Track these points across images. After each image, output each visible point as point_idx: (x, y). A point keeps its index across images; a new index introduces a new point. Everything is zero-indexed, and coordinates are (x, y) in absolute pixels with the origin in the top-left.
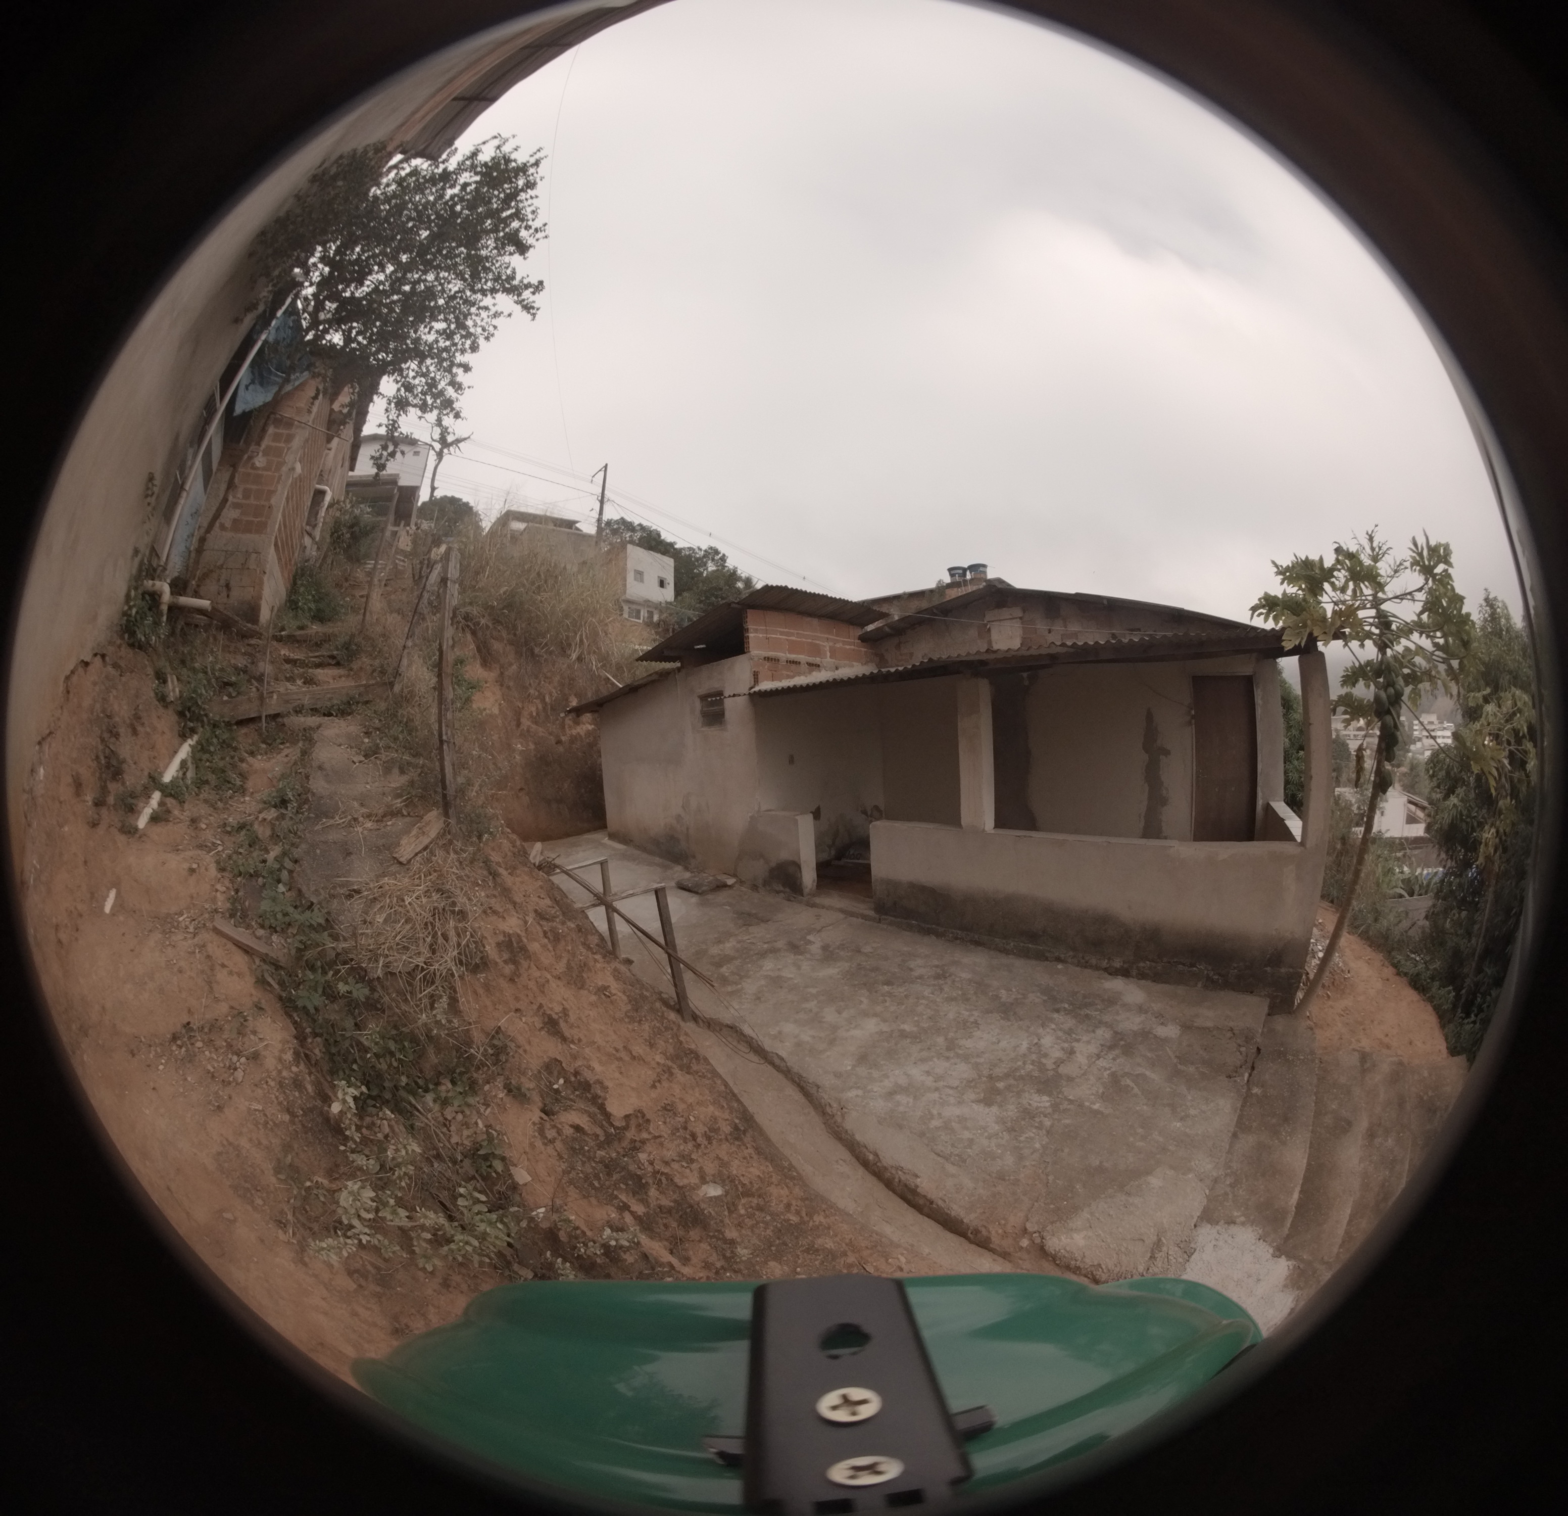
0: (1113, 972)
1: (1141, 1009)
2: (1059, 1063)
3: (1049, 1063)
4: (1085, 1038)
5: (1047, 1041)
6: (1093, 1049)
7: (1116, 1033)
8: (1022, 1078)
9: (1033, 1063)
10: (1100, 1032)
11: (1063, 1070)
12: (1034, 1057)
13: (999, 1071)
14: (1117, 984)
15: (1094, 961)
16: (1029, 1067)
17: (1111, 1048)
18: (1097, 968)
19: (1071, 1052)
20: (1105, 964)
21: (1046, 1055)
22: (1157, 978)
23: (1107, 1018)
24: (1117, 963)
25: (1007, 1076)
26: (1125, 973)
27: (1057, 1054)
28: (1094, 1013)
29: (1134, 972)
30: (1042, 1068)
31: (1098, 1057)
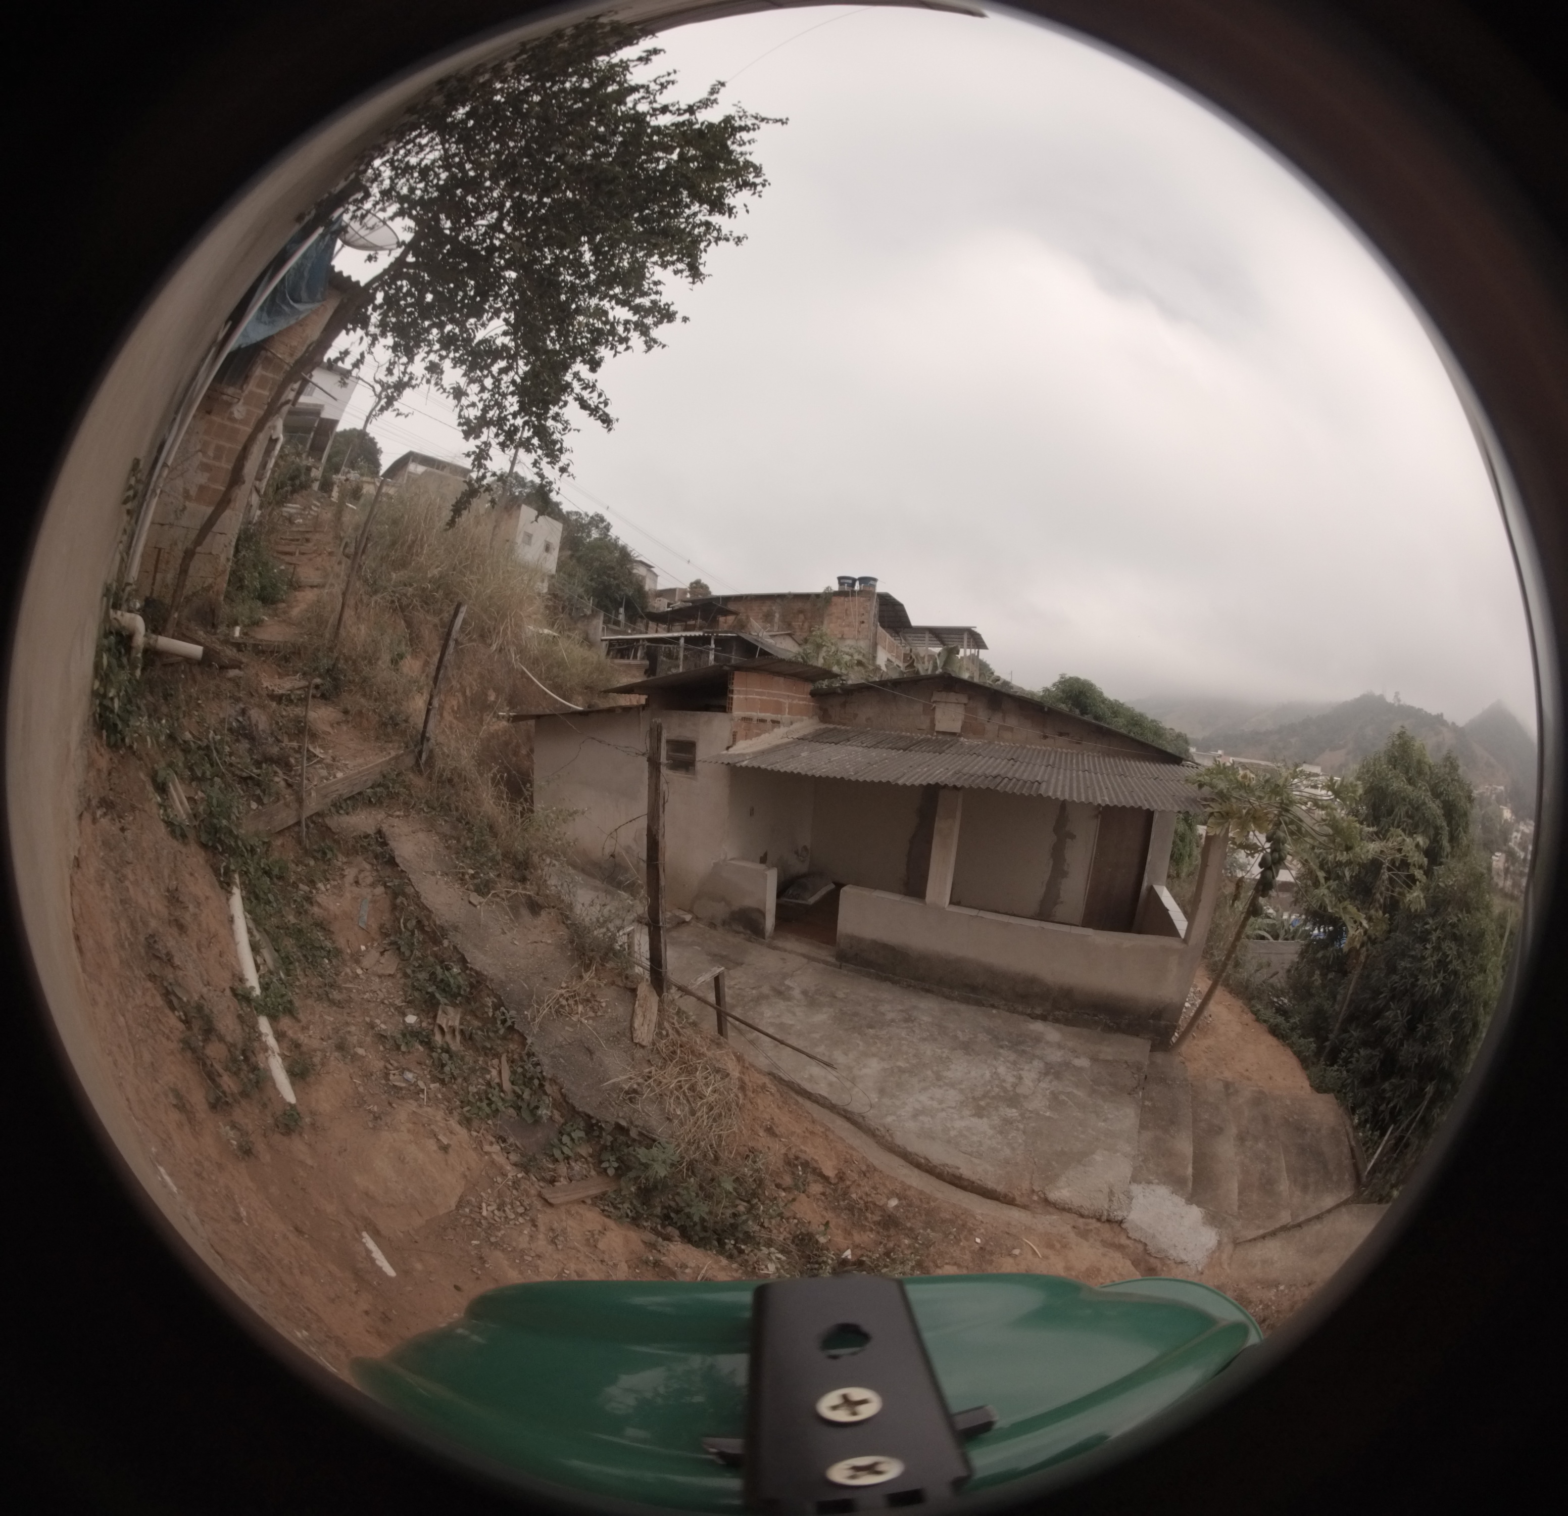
0: (1034, 1017)
1: (1060, 1046)
2: (1015, 1086)
3: (1008, 1086)
4: (1027, 1068)
5: (1002, 1070)
6: (1034, 1075)
7: (1046, 1063)
8: (993, 1098)
9: (997, 1086)
10: (1036, 1063)
11: (1018, 1090)
12: (997, 1082)
13: (978, 1093)
14: (1038, 1027)
15: (1020, 1009)
16: (997, 1090)
17: (1046, 1074)
18: (1022, 1013)
19: (1020, 1078)
20: (1029, 1011)
21: (1004, 1081)
22: (1067, 1022)
23: (1038, 1052)
24: (1038, 1011)
25: (984, 1096)
26: (1044, 1018)
27: (1011, 1079)
28: (1028, 1049)
29: (1051, 1018)
30: (1005, 1090)
31: (1039, 1081)
